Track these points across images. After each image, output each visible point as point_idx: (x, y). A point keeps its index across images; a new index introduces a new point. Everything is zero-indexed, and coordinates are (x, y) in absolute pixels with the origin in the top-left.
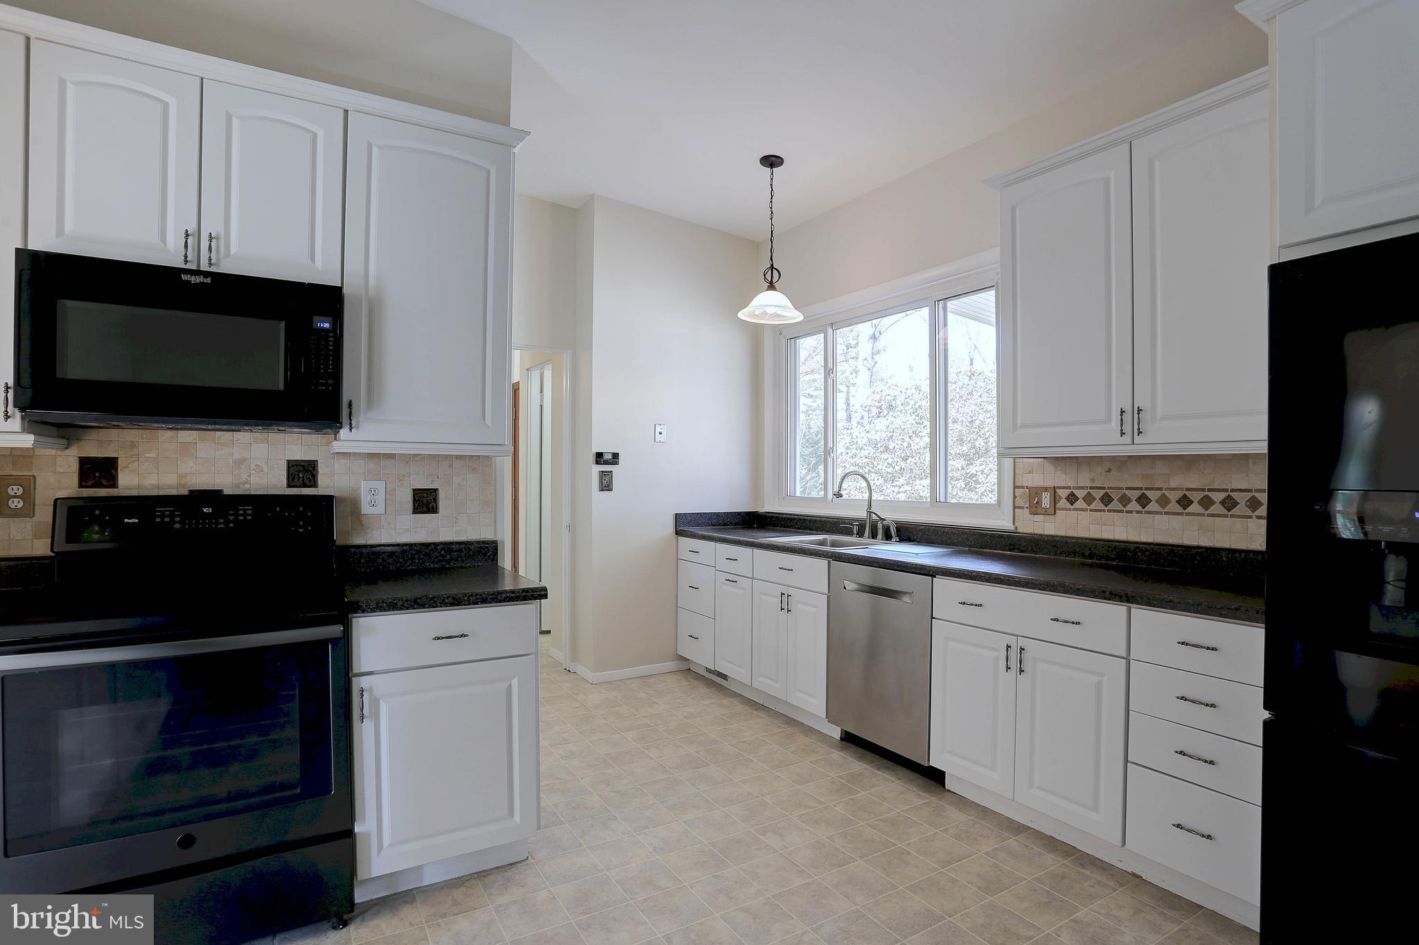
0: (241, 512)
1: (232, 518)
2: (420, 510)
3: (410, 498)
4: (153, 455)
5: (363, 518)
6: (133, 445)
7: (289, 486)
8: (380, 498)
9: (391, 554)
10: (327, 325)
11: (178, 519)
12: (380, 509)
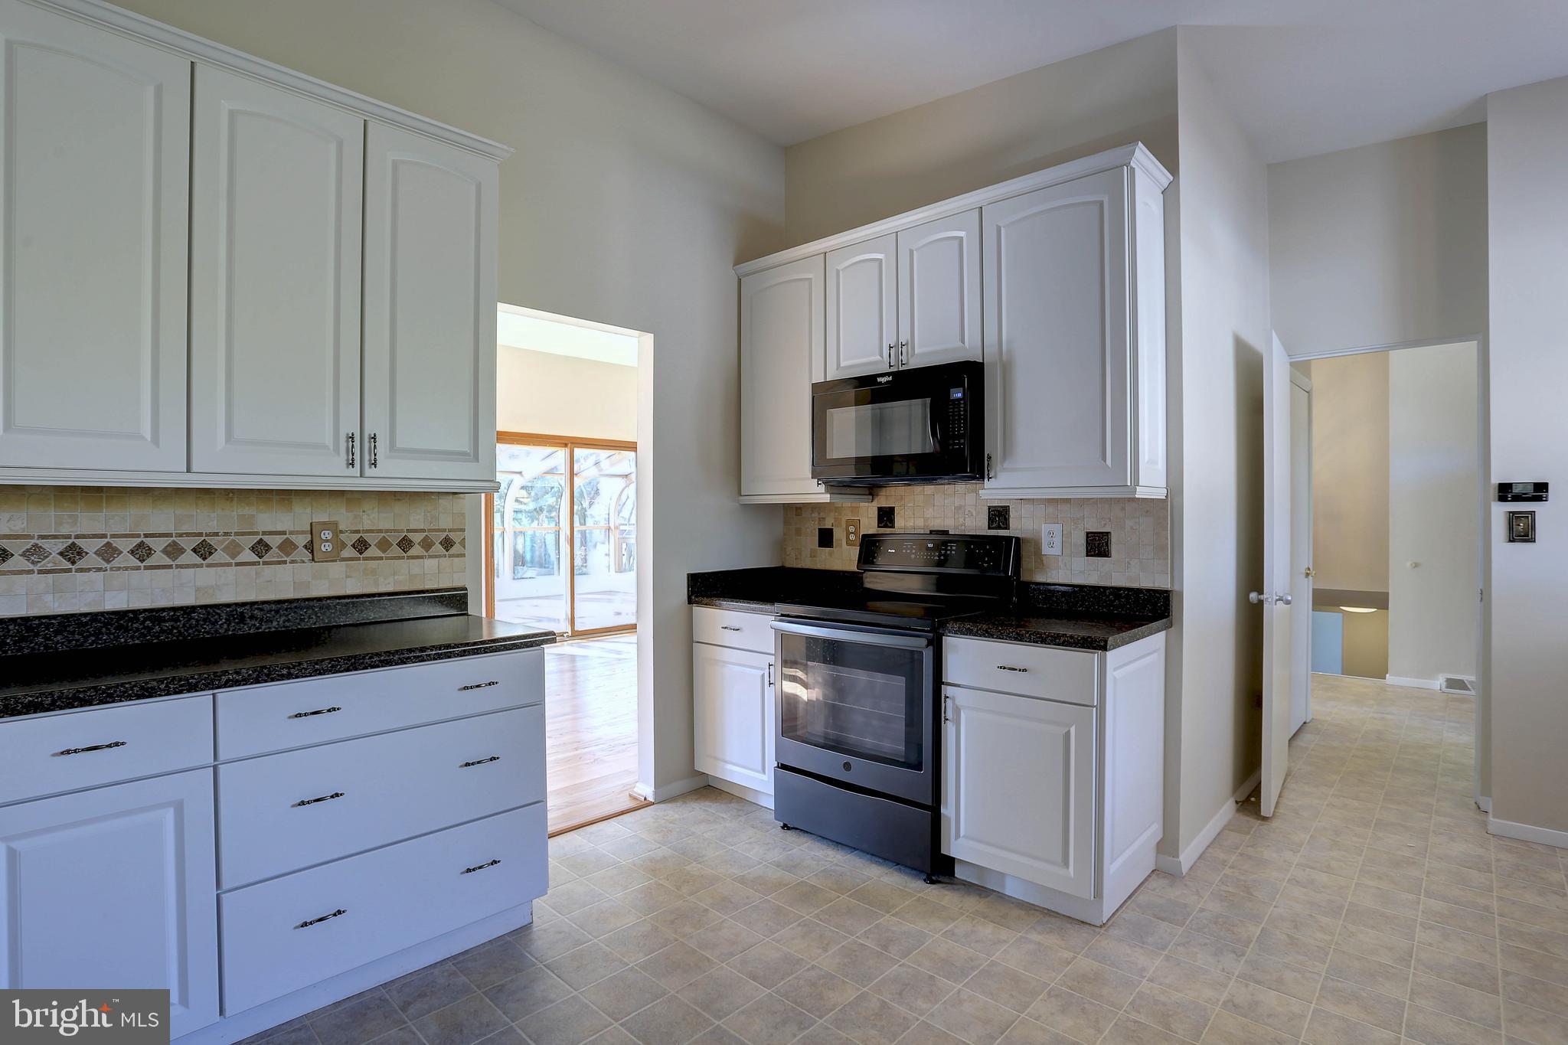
0: (949, 548)
1: (943, 552)
2: (1092, 553)
3: (1083, 541)
4: (912, 505)
5: (1044, 558)
6: (902, 498)
7: (989, 528)
8: (1057, 540)
9: (1064, 593)
10: (960, 395)
11: (914, 551)
12: (1056, 551)
